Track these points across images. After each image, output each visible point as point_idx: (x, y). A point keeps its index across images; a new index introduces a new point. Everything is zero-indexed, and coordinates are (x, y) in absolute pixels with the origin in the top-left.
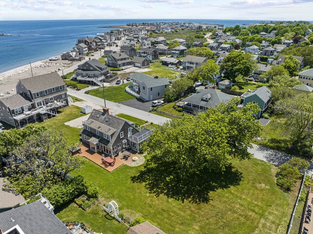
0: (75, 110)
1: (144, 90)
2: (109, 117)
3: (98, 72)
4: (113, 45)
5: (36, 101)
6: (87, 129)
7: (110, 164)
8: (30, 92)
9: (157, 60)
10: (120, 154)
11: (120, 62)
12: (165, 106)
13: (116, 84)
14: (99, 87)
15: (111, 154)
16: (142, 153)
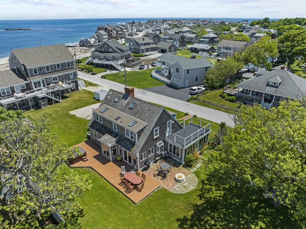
0: (86, 95)
1: (178, 72)
2: (134, 101)
3: (119, 54)
4: (134, 35)
5: (33, 80)
6: (99, 121)
7: (136, 186)
8: (25, 67)
9: (184, 47)
10: (152, 165)
11: (143, 47)
12: (208, 94)
13: (140, 69)
14: (118, 71)
15: (137, 167)
16: (191, 166)
